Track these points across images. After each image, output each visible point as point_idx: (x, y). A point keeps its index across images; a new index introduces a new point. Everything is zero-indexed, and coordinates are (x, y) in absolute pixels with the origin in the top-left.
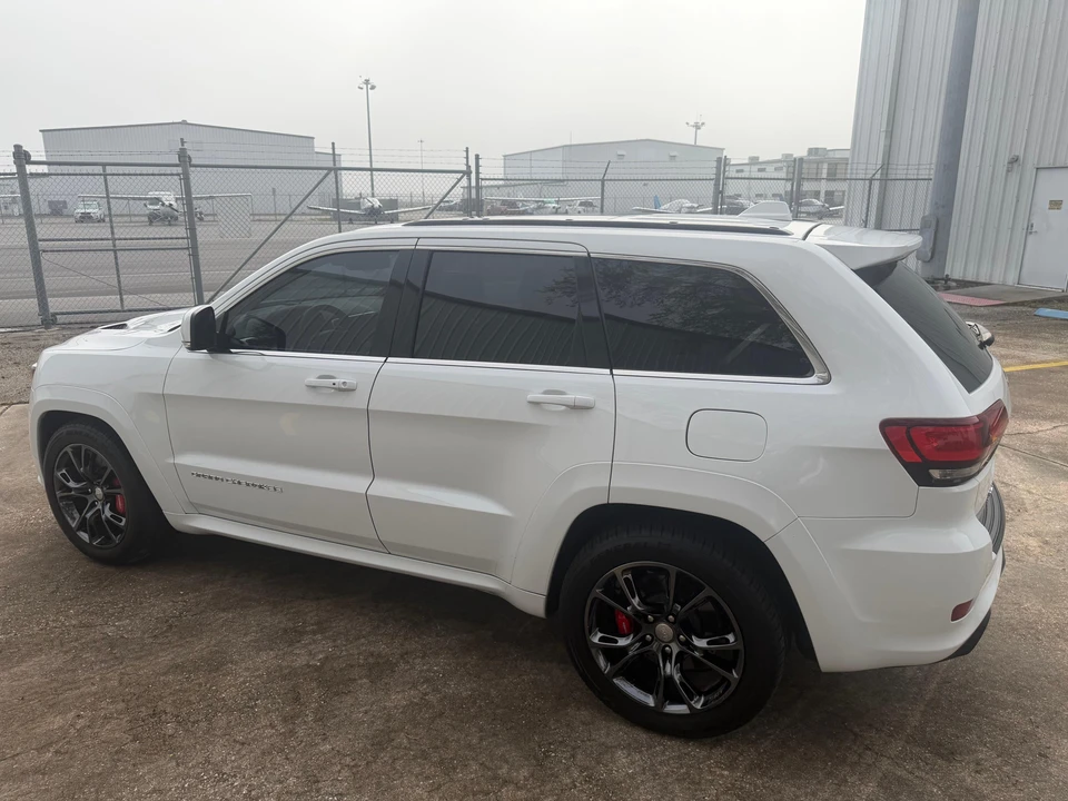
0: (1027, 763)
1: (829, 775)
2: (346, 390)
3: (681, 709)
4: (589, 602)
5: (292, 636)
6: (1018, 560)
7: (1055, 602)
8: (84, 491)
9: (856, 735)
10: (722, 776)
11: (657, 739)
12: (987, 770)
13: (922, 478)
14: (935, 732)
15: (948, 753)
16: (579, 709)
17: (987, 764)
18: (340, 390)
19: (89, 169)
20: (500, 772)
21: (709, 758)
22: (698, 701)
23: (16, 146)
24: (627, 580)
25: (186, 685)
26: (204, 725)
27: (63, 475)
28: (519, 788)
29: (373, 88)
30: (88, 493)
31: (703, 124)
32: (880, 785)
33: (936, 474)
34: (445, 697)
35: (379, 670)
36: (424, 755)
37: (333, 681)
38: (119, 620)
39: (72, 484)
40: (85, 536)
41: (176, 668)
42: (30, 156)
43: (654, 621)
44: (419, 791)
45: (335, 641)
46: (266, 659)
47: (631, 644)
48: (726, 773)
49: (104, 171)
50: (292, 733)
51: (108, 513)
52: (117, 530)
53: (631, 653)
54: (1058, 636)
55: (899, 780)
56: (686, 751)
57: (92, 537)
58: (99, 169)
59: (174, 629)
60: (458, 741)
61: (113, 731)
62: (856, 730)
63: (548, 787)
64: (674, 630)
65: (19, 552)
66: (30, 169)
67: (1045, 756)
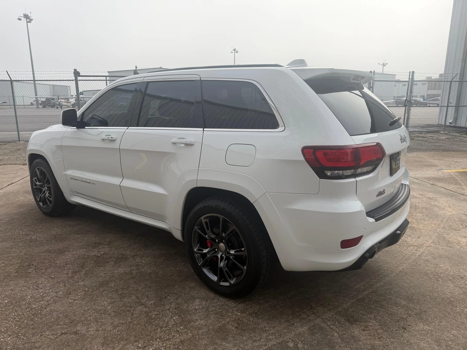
0: (393, 330)
1: (287, 321)
2: (113, 141)
3: (227, 284)
4: (193, 232)
5: (96, 245)
6: (450, 247)
7: (459, 266)
8: (42, 186)
9: (312, 307)
10: (237, 314)
11: (218, 297)
12: (369, 330)
13: (322, 175)
14: (354, 311)
15: (353, 320)
16: (192, 282)
17: (370, 328)
18: (110, 140)
19: (100, 78)
20: (142, 301)
21: (235, 307)
22: (232, 280)
23: (75, 70)
24: (206, 223)
25: (47, 257)
26: (43, 271)
27: (35, 179)
28: (146, 307)
29: (237, 52)
30: (43, 187)
31: (387, 64)
32: (309, 329)
33: (329, 173)
34: (140, 272)
35: (121, 259)
36: (117, 291)
37: (100, 262)
38: (39, 234)
39: (38, 183)
40: (41, 204)
41: (48, 251)
42: (79, 73)
43: (218, 242)
44: (105, 303)
45: (111, 248)
46: (82, 252)
47: (208, 252)
48: (239, 314)
49: (106, 79)
50: (72, 277)
51: (47, 195)
52: (50, 202)
53: (208, 256)
54: (450, 280)
55: (321, 328)
56: (227, 303)
57: (43, 204)
58: (104, 78)
59: (56, 239)
60: (133, 288)
61: (11, 269)
62: (314, 306)
63: (158, 308)
64: (226, 247)
65: (21, 210)
66: (79, 78)
67: (405, 329)
